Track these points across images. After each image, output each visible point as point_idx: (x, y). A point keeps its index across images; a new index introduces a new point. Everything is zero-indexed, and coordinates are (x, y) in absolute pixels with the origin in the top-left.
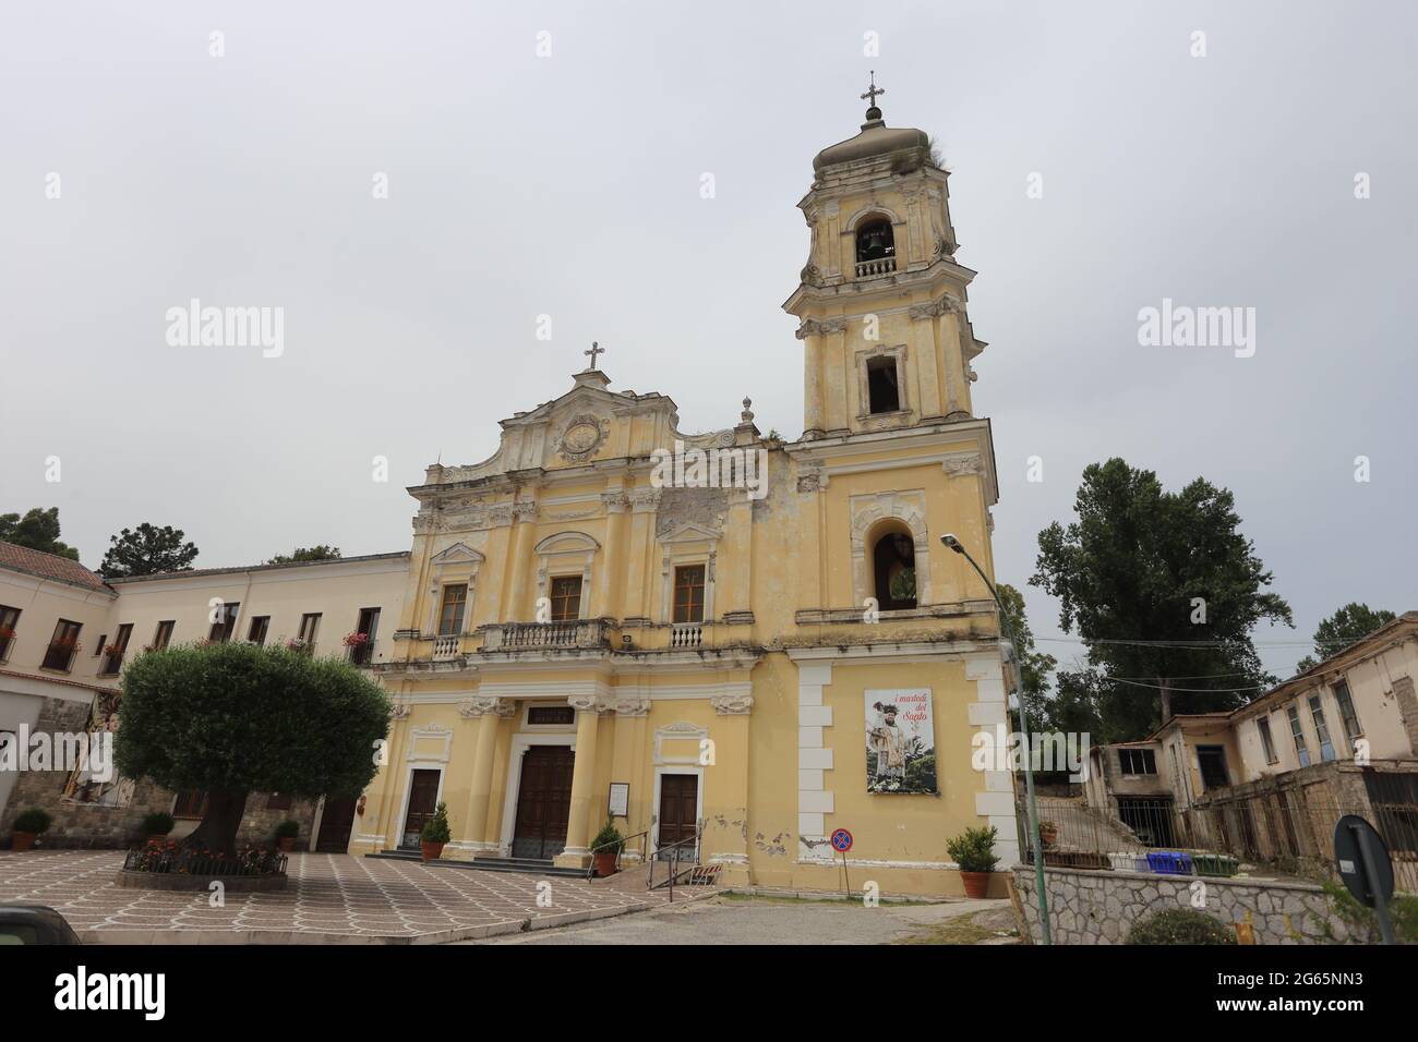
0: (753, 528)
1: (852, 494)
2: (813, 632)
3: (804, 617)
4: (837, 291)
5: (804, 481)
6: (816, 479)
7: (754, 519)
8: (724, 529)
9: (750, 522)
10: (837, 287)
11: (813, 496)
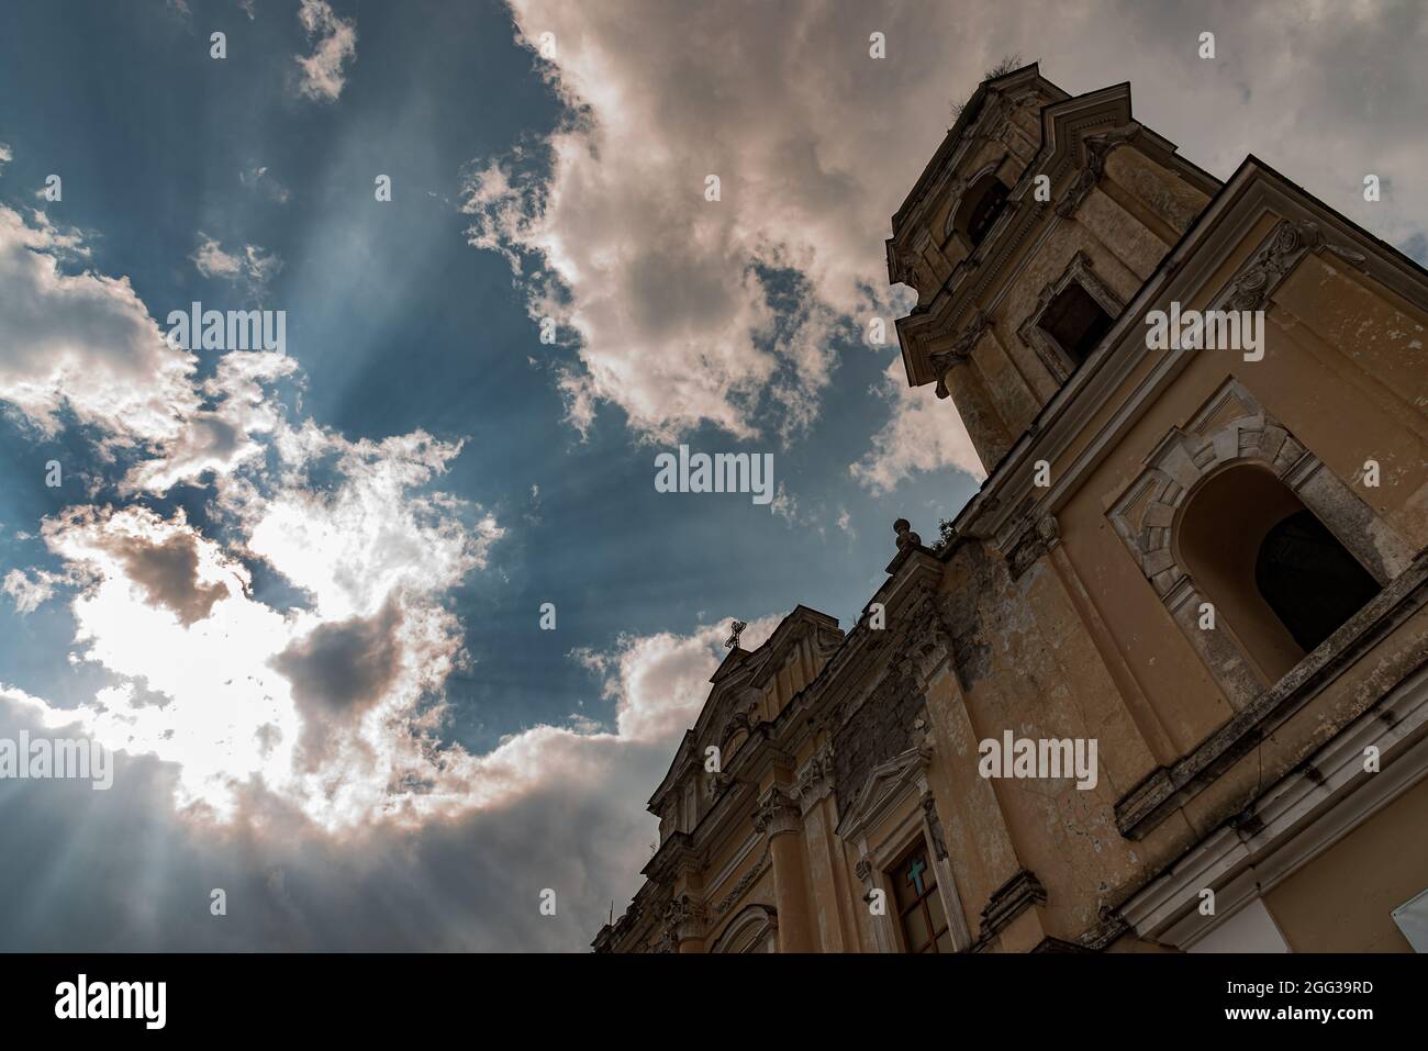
0: (967, 701)
1: (1108, 506)
2: (1172, 831)
3: (1134, 809)
4: (949, 292)
5: (1019, 557)
6: (1034, 534)
7: (965, 685)
8: (931, 740)
9: (958, 695)
10: (946, 289)
11: (1041, 567)
